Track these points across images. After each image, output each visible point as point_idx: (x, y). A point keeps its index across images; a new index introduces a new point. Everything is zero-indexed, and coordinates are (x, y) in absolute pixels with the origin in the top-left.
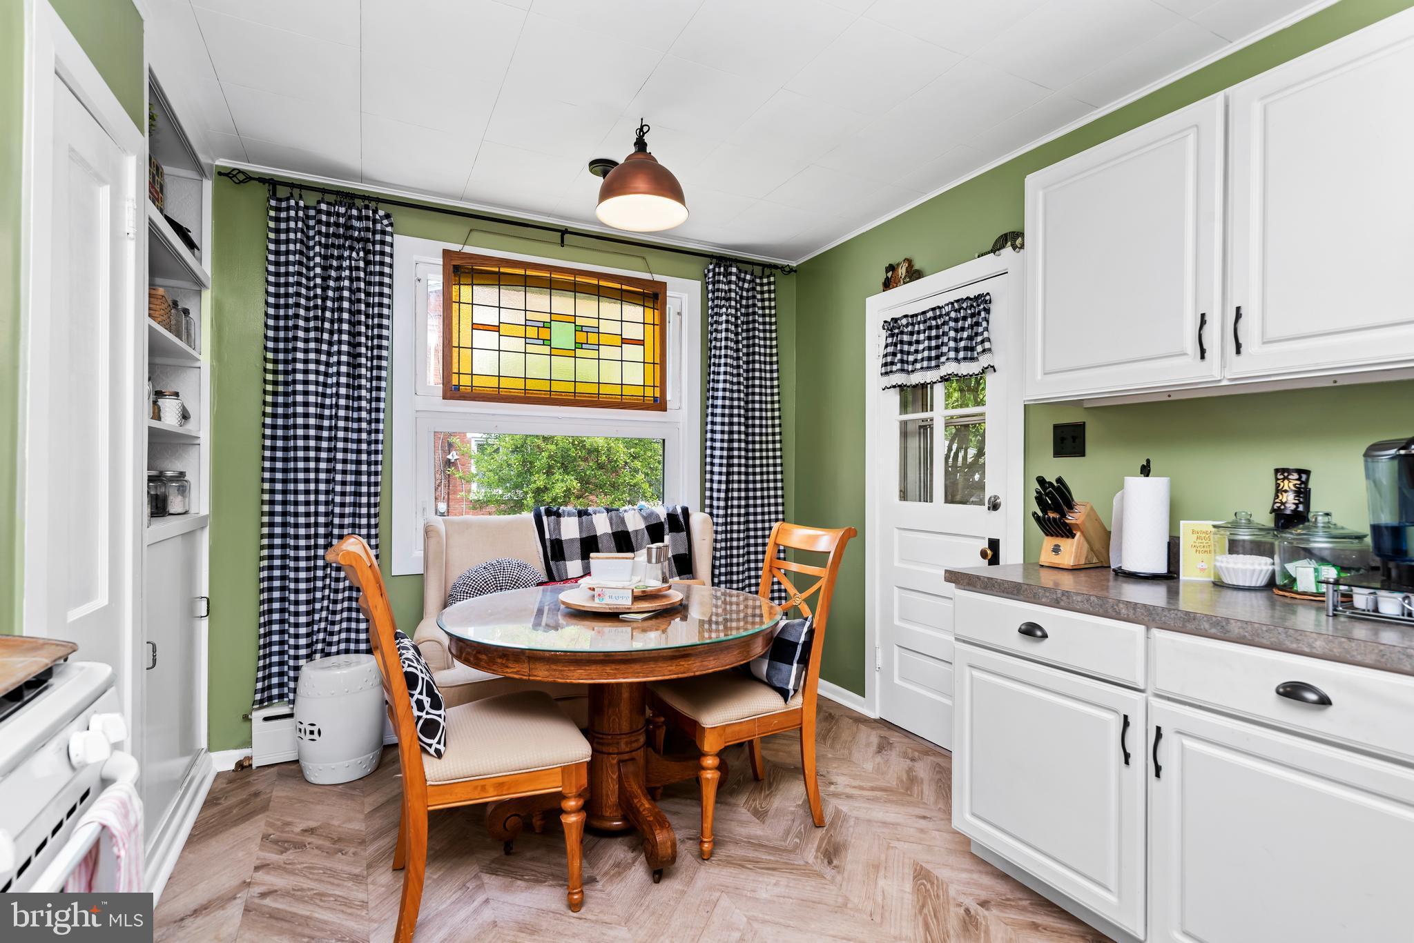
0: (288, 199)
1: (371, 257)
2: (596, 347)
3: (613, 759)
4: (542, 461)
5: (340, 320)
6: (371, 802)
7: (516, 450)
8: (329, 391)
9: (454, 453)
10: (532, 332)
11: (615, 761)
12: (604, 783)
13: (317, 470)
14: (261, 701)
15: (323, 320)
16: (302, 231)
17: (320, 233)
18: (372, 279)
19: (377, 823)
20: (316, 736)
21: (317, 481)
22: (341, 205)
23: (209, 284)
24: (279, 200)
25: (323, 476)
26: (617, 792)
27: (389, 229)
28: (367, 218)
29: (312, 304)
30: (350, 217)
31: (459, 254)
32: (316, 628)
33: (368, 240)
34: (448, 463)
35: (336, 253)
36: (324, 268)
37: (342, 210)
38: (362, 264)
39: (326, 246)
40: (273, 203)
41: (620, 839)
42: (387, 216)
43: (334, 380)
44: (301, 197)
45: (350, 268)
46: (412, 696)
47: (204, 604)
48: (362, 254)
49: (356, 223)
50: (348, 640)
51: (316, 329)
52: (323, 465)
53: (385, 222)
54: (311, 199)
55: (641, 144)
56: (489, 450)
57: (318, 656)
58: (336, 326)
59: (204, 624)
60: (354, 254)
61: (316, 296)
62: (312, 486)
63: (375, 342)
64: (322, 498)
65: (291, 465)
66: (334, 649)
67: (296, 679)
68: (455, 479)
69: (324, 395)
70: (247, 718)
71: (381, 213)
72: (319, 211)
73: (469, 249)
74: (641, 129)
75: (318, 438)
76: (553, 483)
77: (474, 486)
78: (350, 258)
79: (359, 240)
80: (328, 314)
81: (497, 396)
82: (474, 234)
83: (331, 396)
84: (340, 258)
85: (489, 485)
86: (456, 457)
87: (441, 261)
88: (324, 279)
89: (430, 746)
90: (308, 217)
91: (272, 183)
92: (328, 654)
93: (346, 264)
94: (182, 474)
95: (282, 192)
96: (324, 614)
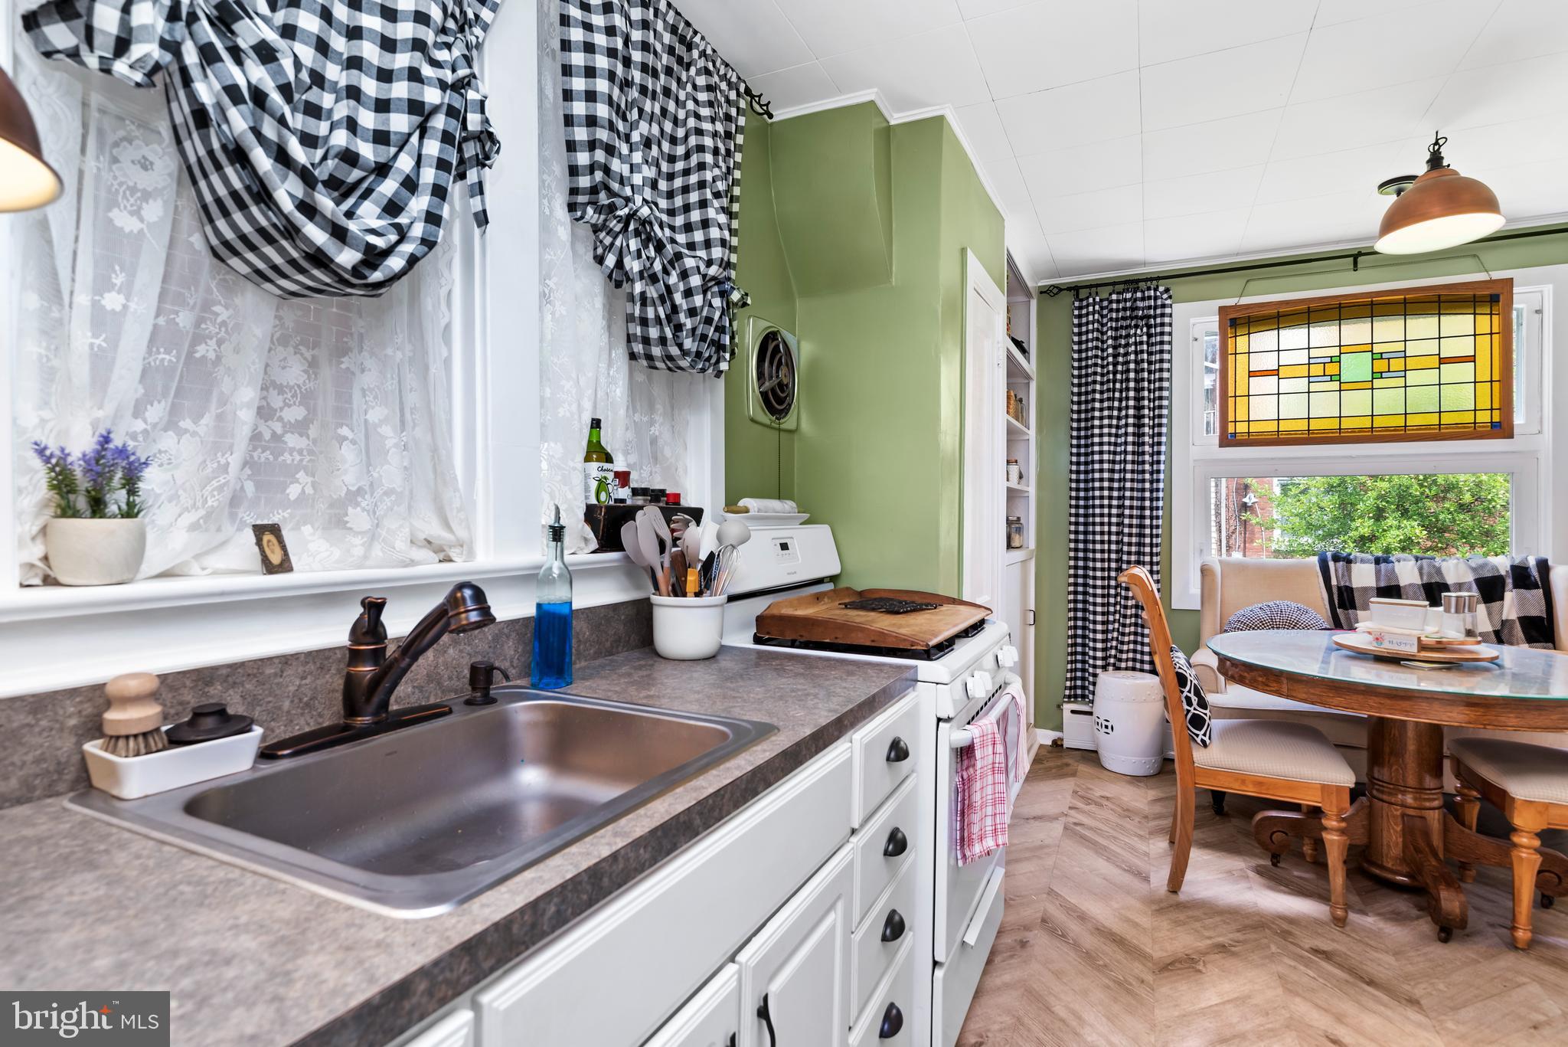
0: (1088, 298)
1: (1153, 331)
2: (1403, 374)
3: (1397, 810)
4: (1369, 500)
5: (1128, 389)
6: (1152, 794)
7: (1330, 489)
8: (1119, 449)
9: (1251, 495)
10: (1316, 370)
11: (1398, 813)
12: (1385, 834)
13: (1110, 515)
14: (1069, 697)
15: (1114, 390)
16: (1098, 321)
17: (1111, 319)
18: (1154, 349)
19: (1158, 809)
20: (1109, 731)
21: (1110, 524)
22: (1127, 291)
23: (1034, 376)
24: (1081, 300)
25: (1114, 520)
26: (1401, 845)
27: (1168, 302)
28: (1149, 298)
29: (1105, 379)
30: (1135, 300)
31: (1235, 307)
32: (1109, 645)
33: (1149, 317)
34: (1245, 507)
35: (1124, 333)
36: (1115, 347)
37: (1129, 295)
38: (1145, 338)
39: (1116, 329)
40: (1077, 304)
41: (1405, 896)
42: (1167, 290)
43: (1123, 439)
44: (1097, 294)
45: (1136, 344)
46: (1182, 692)
47: (1032, 614)
48: (1145, 330)
49: (1140, 304)
50: (1134, 660)
51: (1109, 399)
52: (1114, 511)
53: (1165, 296)
54: (1104, 293)
55: (1435, 161)
56: (1294, 491)
57: (1111, 668)
58: (1124, 395)
59: (1032, 629)
60: (1139, 331)
61: (1108, 372)
62: (1106, 528)
63: (1157, 403)
64: (1114, 538)
65: (1091, 511)
66: (1123, 665)
67: (1094, 684)
68: (1251, 525)
69: (1115, 453)
70: (1059, 707)
71: (1161, 289)
72: (1111, 302)
73: (1245, 300)
74: (1436, 143)
75: (1111, 489)
76: (1384, 531)
77: (1277, 533)
78: (1135, 334)
79: (1142, 318)
80: (1118, 386)
81: (1278, 439)
82: (1251, 284)
83: (1120, 453)
84: (1128, 336)
85: (1294, 532)
86: (1254, 500)
87: (1217, 318)
88: (1115, 356)
89: (1197, 735)
90: (1102, 308)
91: (1075, 289)
92: (1119, 669)
93: (1132, 340)
94: (1019, 519)
95: (1083, 293)
96: (1115, 634)
